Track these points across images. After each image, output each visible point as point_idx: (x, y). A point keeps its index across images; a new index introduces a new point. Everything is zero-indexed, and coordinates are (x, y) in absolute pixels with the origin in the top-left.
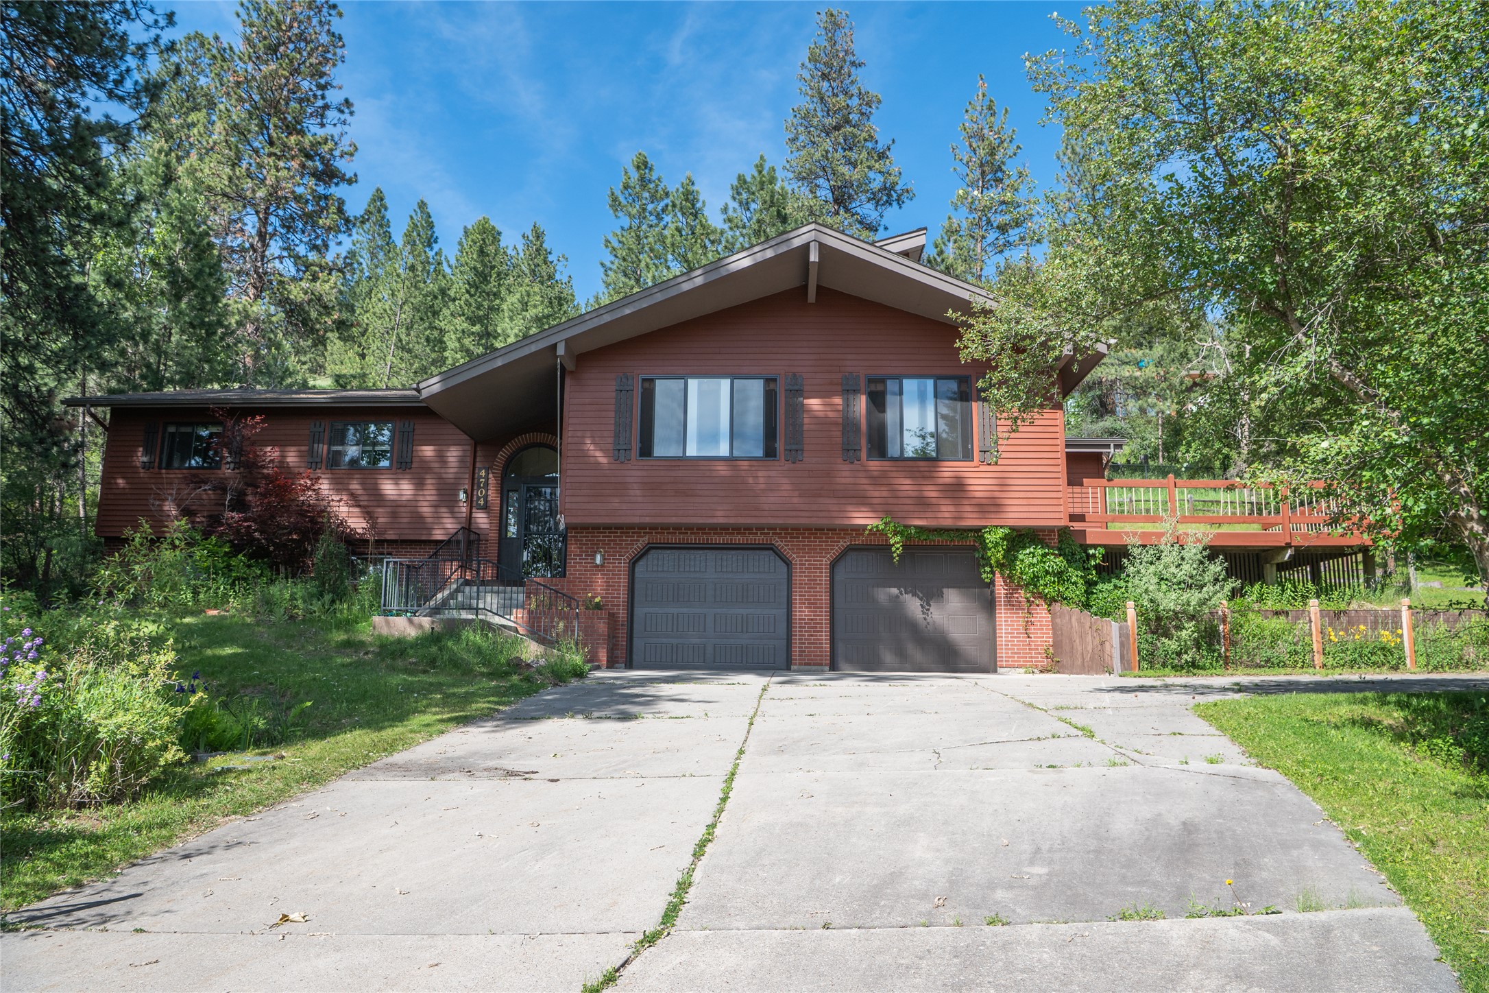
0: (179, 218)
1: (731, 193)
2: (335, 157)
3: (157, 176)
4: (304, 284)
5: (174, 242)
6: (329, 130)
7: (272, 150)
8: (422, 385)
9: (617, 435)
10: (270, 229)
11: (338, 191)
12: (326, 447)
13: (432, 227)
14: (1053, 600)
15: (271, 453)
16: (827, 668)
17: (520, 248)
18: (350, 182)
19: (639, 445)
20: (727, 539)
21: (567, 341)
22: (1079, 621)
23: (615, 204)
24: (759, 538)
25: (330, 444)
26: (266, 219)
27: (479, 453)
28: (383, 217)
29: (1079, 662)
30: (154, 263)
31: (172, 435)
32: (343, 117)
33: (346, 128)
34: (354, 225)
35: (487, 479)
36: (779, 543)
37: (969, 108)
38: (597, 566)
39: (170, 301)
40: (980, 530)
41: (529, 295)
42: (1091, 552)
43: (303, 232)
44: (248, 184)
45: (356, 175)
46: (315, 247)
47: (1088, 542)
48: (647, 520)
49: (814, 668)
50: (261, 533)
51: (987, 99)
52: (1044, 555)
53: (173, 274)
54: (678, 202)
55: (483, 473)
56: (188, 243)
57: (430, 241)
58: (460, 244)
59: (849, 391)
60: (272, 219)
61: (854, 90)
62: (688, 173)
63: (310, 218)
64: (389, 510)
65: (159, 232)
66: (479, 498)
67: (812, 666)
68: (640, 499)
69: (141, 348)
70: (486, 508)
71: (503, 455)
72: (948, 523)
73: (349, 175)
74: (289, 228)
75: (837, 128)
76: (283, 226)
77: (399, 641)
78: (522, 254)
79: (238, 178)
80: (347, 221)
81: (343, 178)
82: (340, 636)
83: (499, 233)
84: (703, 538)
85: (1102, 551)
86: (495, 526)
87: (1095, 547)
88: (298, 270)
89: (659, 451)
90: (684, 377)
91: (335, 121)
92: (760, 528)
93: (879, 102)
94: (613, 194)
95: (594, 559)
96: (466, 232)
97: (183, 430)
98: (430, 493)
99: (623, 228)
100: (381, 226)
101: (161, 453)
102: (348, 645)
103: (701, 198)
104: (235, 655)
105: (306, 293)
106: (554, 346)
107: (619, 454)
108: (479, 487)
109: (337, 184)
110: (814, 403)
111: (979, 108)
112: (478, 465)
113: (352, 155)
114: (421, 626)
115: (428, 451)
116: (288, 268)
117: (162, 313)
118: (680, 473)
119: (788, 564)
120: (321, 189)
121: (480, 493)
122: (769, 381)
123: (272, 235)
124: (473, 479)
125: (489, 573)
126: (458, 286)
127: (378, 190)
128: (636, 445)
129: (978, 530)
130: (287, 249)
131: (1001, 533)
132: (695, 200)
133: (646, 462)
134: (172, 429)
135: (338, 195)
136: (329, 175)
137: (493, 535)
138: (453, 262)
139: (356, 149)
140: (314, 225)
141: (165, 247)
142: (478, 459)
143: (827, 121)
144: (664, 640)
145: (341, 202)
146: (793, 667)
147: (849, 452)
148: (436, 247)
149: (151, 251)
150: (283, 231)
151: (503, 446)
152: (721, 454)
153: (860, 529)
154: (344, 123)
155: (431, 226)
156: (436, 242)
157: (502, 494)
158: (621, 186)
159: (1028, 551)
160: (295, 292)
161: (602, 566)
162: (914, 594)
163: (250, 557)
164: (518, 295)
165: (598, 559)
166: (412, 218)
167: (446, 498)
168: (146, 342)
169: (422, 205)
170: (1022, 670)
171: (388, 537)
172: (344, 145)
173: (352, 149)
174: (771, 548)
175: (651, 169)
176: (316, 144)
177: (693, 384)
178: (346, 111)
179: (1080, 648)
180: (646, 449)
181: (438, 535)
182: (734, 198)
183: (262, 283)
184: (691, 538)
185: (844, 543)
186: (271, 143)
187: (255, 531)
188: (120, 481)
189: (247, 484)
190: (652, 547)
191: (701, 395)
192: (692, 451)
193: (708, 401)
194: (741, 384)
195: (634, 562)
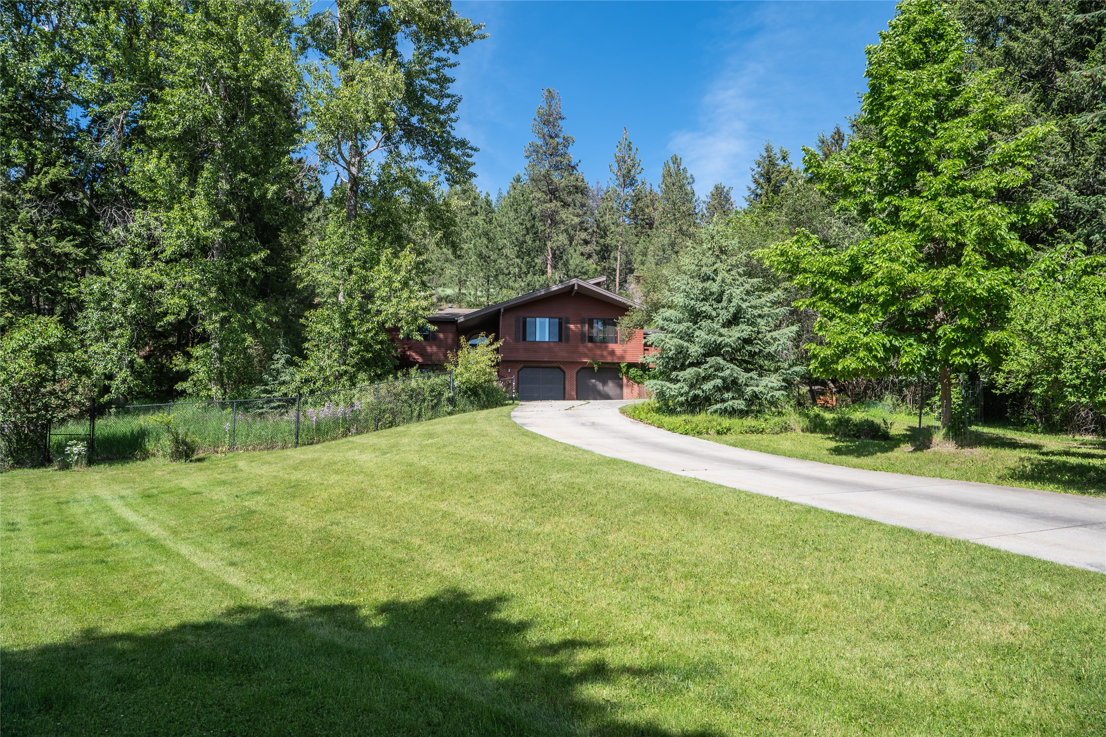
9: (516, 335)
14: (639, 383)
20: (546, 365)
24: (556, 365)
36: (562, 366)
48: (524, 359)
52: (637, 371)
59: (583, 323)
68: (522, 353)
72: (610, 361)
89: (528, 339)
90: (535, 317)
92: (556, 362)
107: (516, 340)
110: (573, 326)
118: (534, 346)
119: (564, 372)
122: (560, 319)
128: (521, 337)
129: (619, 363)
131: (625, 364)
133: (524, 342)
147: (583, 341)
152: (546, 341)
153: (585, 363)
159: (632, 369)
162: (600, 383)
165: (509, 371)
174: (559, 368)
177: (538, 319)
180: (524, 339)
184: (537, 364)
185: (580, 367)
190: (524, 367)
191: (540, 323)
192: (538, 339)
193: (542, 325)
194: (552, 320)
195: (519, 371)
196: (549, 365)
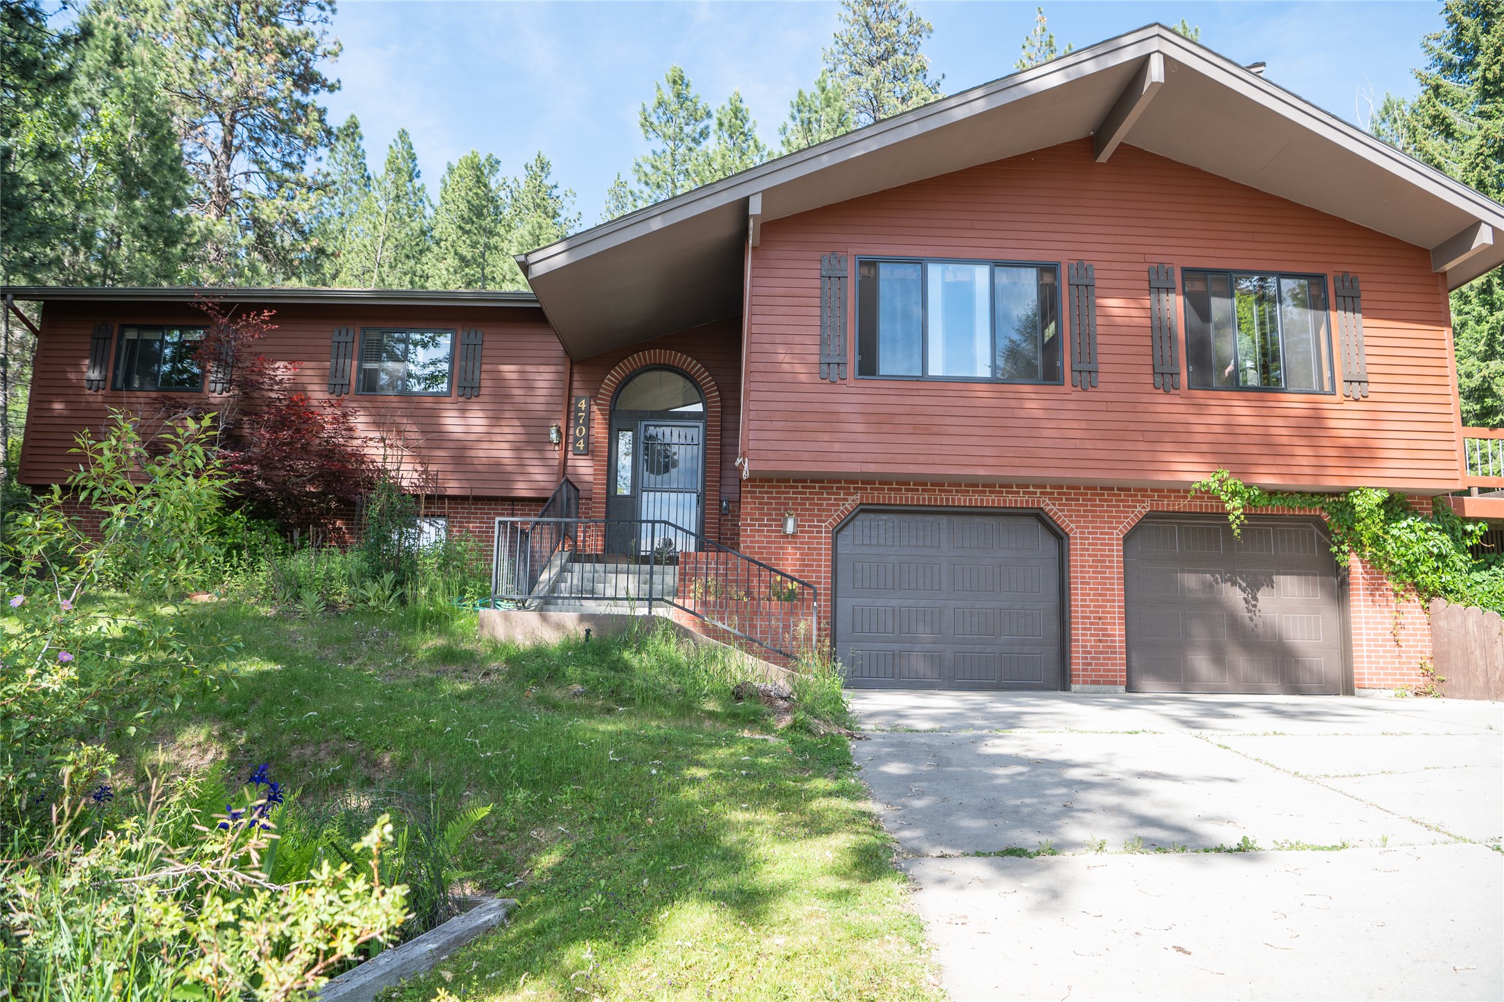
0: (134, 95)
1: (789, 110)
2: (315, 56)
3: (104, 50)
4: (279, 202)
5: (126, 127)
6: (307, 26)
7: (242, 43)
8: (532, 258)
9: (823, 343)
10: (236, 142)
11: (320, 99)
12: (355, 363)
13: (414, 160)
14: (1434, 594)
15: (282, 371)
16: (1122, 688)
17: (522, 180)
18: (332, 89)
19: (858, 358)
20: (976, 499)
21: (765, 193)
22: (1479, 625)
23: (647, 125)
24: (1020, 500)
25: (362, 359)
26: (233, 127)
27: (576, 377)
28: (358, 147)
29: (1481, 682)
30: (99, 152)
31: (132, 343)
32: (324, 14)
33: (327, 27)
34: (337, 139)
35: (589, 412)
36: (1050, 507)
37: (1026, 44)
38: (787, 536)
39: (120, 198)
40: (1347, 494)
41: (540, 228)
42: (1469, 528)
43: (275, 145)
44: (213, 81)
45: (339, 81)
46: (287, 165)
47: (1468, 514)
48: (871, 468)
49: (1104, 688)
50: (266, 480)
51: (1047, 34)
52: (1427, 530)
53: (124, 168)
54: (726, 121)
55: (583, 405)
56: (143, 126)
57: (413, 175)
58: (443, 181)
59: (1159, 287)
60: (239, 127)
61: (904, 16)
62: (736, 89)
63: (286, 128)
64: (452, 453)
65: (109, 112)
66: (577, 440)
67: (1101, 682)
68: (862, 438)
69: (82, 257)
70: (589, 451)
71: (611, 380)
72: (1305, 483)
73: (331, 80)
74: (258, 140)
75: (883, 58)
76: (251, 138)
77: (539, 652)
78: (523, 185)
79: (201, 73)
80: (329, 132)
81: (324, 84)
82: (430, 642)
83: (498, 162)
84: (941, 499)
85: (1485, 527)
86: (603, 478)
87: (1476, 521)
88: (270, 189)
89: (885, 368)
90: (920, 262)
91: (315, 18)
92: (1023, 485)
93: (931, 31)
94: (644, 110)
95: (784, 525)
96: (451, 170)
97: (148, 335)
98: (510, 431)
99: (654, 152)
100: (356, 156)
101: (116, 367)
102: (448, 656)
103: (752, 118)
104: (263, 675)
105: (281, 213)
106: (745, 202)
107: (829, 368)
108: (577, 424)
109: (316, 91)
110: (1114, 305)
111: (1038, 44)
112: (576, 393)
113: (336, 55)
114: (559, 626)
115: (509, 371)
116: (257, 186)
117: (111, 214)
118: (918, 400)
119: (1060, 537)
120: (297, 95)
121: (578, 431)
122: (1047, 269)
123: (239, 148)
124: (569, 412)
125: (593, 542)
126: (445, 227)
127: (352, 116)
128: (853, 358)
129: (1346, 492)
130: (256, 162)
131: (1377, 497)
132: (744, 120)
133: (868, 383)
134: (131, 335)
135: (319, 105)
136: (307, 80)
137: (600, 490)
138: (437, 201)
139: (341, 49)
140: (291, 133)
141: (114, 132)
142: (576, 385)
143: (874, 50)
144: (878, 646)
145: (322, 112)
146: (1074, 687)
147: (1164, 378)
148: (417, 183)
149: (97, 137)
150: (252, 144)
151: (613, 367)
152: (979, 375)
153: (1181, 490)
154: (326, 20)
155: (413, 158)
156: (418, 176)
157: (610, 434)
158: (655, 102)
159: (1404, 524)
160: (267, 211)
161: (794, 536)
162: (1234, 583)
163: (252, 515)
164: (529, 227)
165: (790, 527)
166: (391, 147)
167: (534, 439)
168: (89, 247)
169: (403, 134)
170: (1392, 693)
171: (449, 492)
172: (328, 44)
173: (335, 48)
174: (1039, 516)
175: (687, 85)
176: (294, 39)
177: (935, 272)
178: (328, 8)
179: (1481, 663)
180: (868, 366)
181: (522, 489)
182: (794, 118)
183: (225, 203)
184: (924, 498)
185: (1142, 509)
186: (241, 35)
187: (259, 478)
188: (58, 406)
189: (245, 413)
190: (864, 509)
191: (947, 287)
192: (936, 368)
193: (959, 297)
194: (1003, 277)
195: (837, 531)
196: (990, 500)
